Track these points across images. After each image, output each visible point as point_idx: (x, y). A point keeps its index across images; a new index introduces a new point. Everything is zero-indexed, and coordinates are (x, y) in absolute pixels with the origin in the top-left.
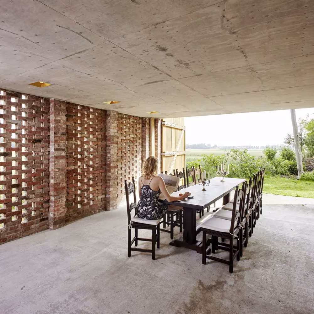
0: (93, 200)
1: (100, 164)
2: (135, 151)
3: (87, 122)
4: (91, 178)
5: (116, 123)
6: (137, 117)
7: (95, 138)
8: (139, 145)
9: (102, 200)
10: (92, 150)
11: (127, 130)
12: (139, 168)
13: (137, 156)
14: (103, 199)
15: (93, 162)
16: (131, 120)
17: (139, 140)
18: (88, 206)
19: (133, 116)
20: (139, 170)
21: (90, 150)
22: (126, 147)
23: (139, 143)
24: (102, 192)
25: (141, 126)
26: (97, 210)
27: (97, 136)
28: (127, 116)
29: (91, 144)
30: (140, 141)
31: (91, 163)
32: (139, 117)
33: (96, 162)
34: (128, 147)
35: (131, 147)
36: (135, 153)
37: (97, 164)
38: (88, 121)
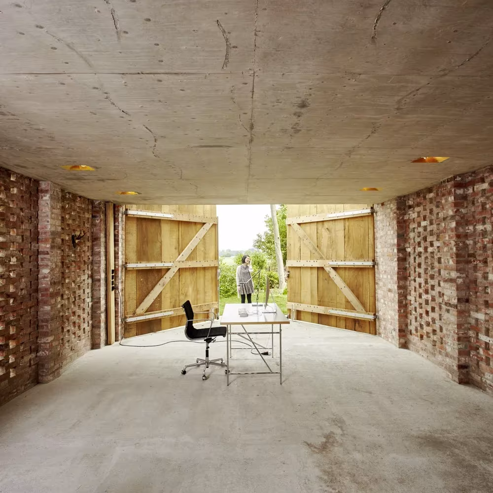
0: (14, 366)
1: (27, 290)
2: (83, 262)
3: (5, 202)
4: (12, 321)
5: (58, 207)
6: (85, 198)
7: (18, 237)
8: (88, 251)
9: (30, 364)
10: (14, 260)
11: (70, 222)
12: (88, 293)
13: (86, 271)
14: (32, 362)
15: (16, 287)
16: (78, 204)
17: (88, 241)
18: (7, 381)
19: (80, 197)
20: (88, 298)
21: (10, 261)
22: (70, 254)
23: (88, 246)
24: (31, 347)
25: (91, 216)
26: (21, 386)
27: (22, 232)
28: (71, 196)
29: (11, 249)
30: (89, 244)
31: (12, 289)
32: (88, 199)
33: (21, 287)
34: (73, 255)
35: (77, 255)
36: (82, 266)
37: (22, 290)
38: (6, 200)
